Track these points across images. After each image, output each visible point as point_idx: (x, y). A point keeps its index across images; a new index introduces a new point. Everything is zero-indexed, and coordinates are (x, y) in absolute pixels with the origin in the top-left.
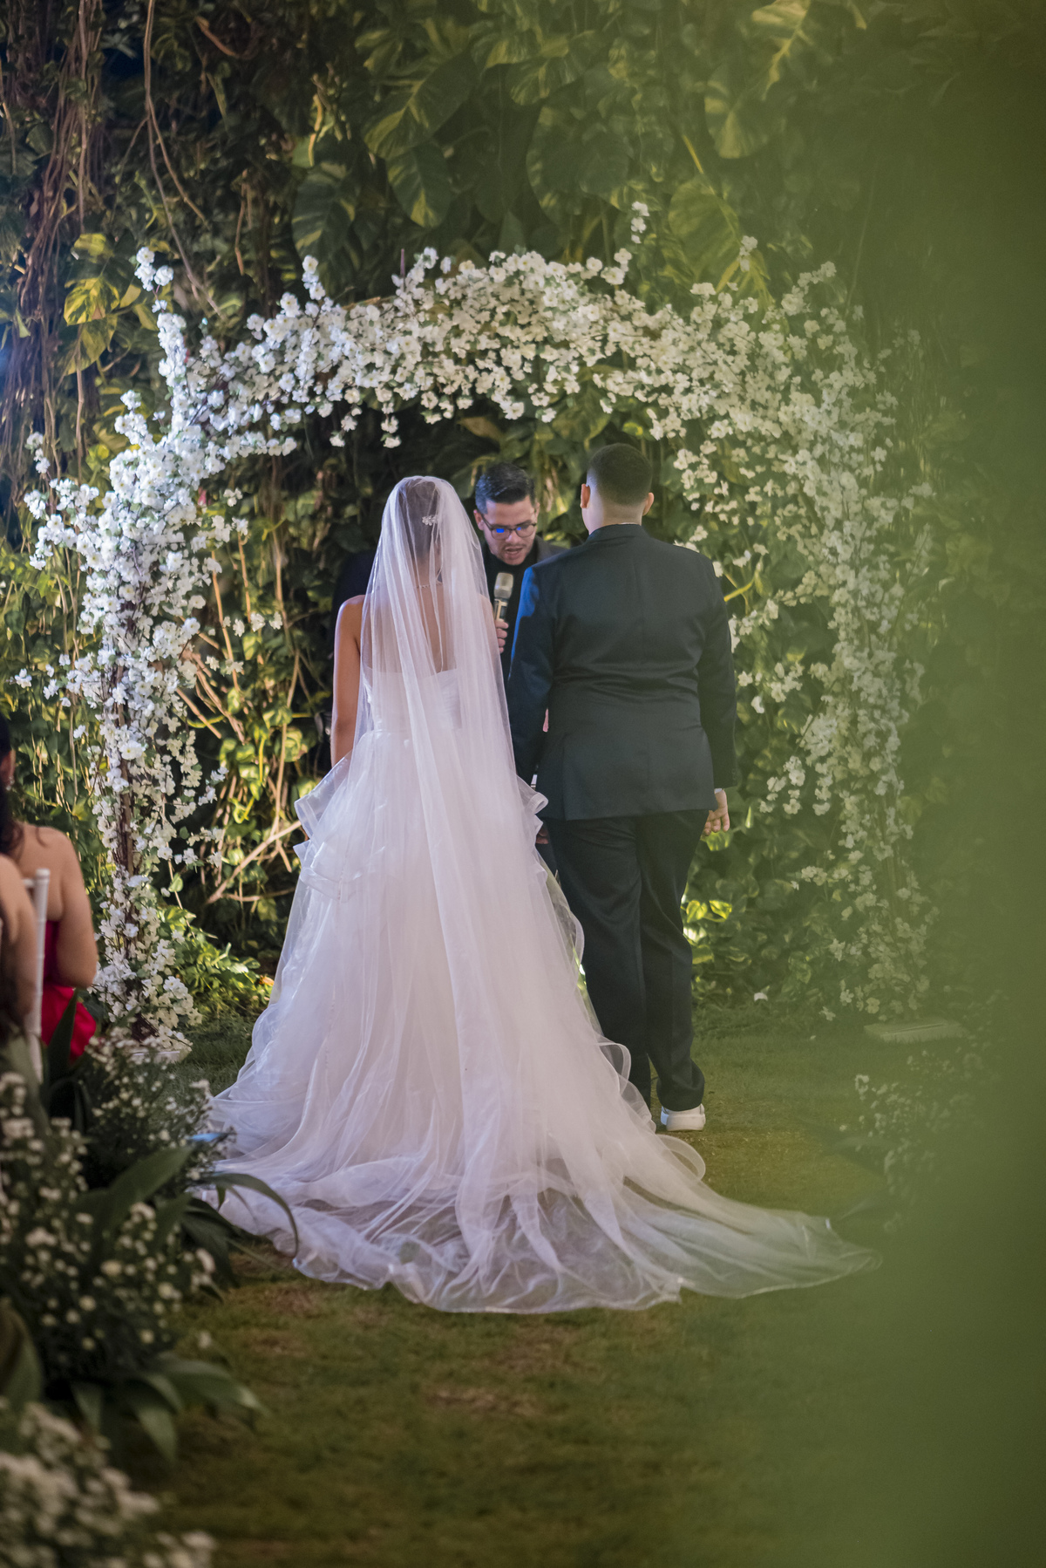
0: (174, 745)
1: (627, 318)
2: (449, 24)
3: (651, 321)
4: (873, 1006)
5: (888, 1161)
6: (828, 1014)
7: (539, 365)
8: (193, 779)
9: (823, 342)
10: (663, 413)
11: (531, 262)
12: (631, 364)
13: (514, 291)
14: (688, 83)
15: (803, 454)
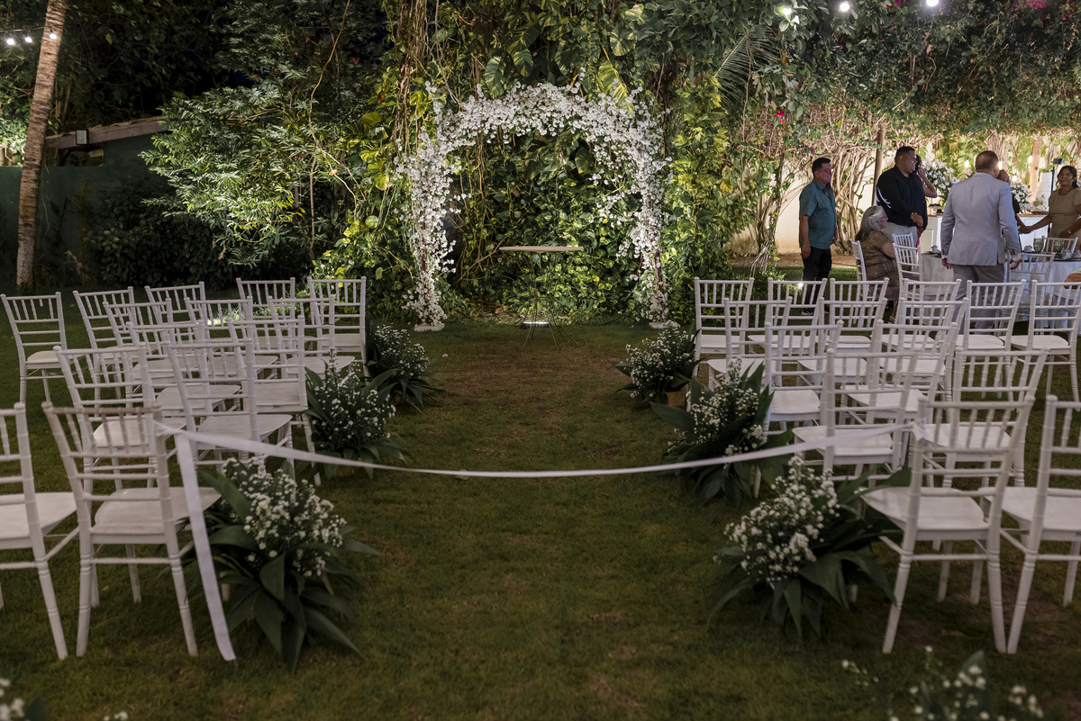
0: (439, 235)
1: (579, 104)
2: (533, 14)
3: (587, 105)
4: (651, 317)
5: (633, 373)
6: (638, 320)
7: (551, 118)
8: (445, 245)
9: (640, 113)
10: (590, 134)
11: (548, 86)
12: (580, 118)
13: (544, 96)
14: (605, 33)
15: (633, 147)
